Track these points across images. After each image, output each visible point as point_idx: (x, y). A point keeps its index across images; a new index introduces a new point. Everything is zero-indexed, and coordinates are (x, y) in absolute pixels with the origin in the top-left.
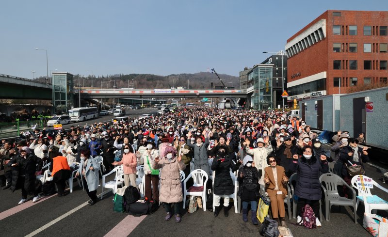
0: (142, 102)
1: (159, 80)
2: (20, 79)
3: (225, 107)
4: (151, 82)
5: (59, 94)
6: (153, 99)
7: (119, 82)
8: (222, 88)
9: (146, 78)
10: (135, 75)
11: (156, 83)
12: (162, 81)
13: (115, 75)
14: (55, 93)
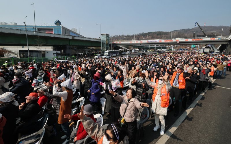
0: (149, 48)
1: (165, 34)
2: (89, 38)
3: (204, 52)
4: (159, 36)
5: (103, 45)
6: (155, 46)
7: (141, 37)
8: (204, 36)
9: (156, 34)
10: (151, 32)
11: (162, 36)
12: (166, 35)
13: (140, 34)
14: (102, 44)
